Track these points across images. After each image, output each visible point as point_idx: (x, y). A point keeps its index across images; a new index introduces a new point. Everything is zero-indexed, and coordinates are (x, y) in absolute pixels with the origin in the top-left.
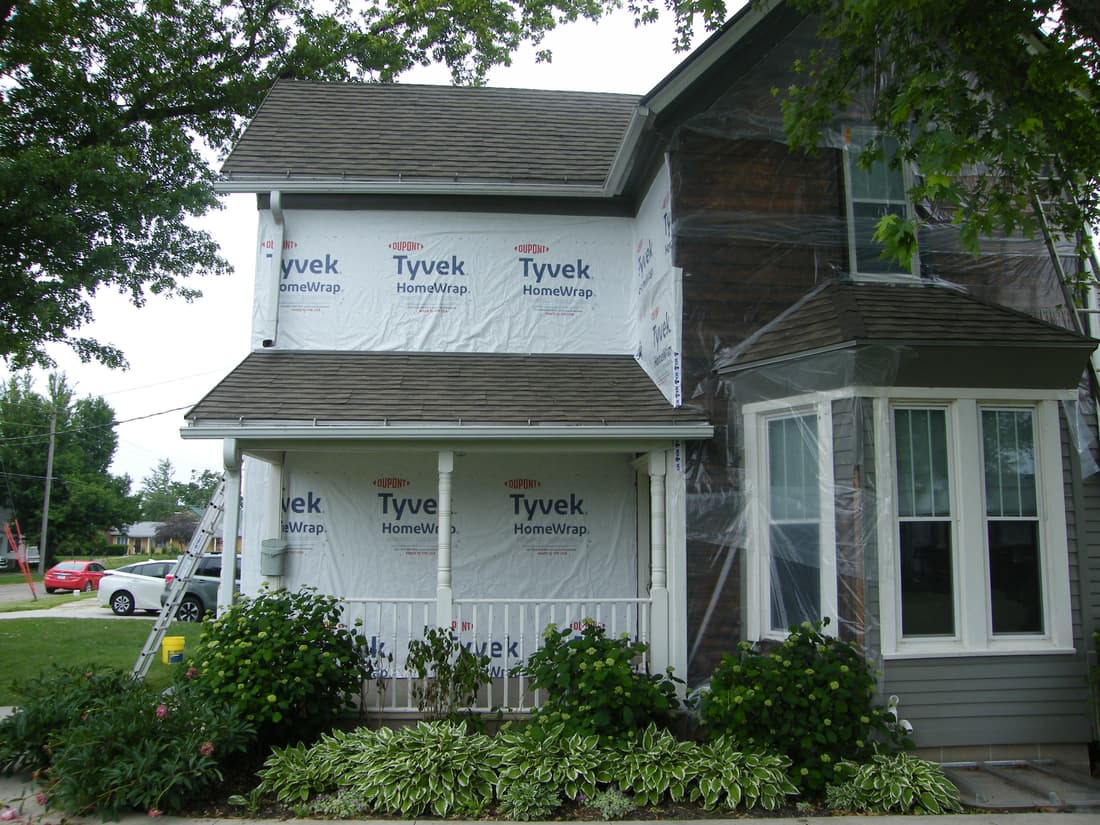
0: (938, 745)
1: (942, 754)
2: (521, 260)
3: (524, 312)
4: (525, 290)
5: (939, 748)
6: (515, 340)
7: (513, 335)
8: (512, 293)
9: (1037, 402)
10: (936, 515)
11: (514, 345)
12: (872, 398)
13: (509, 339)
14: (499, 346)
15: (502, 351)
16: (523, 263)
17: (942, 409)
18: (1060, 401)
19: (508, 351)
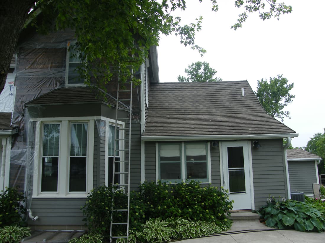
0: (50, 224)
1: (51, 227)
2: (10, 86)
3: (9, 100)
4: (10, 94)
5: (50, 225)
6: (6, 108)
7: (6, 106)
8: (7, 95)
9: (89, 120)
10: (55, 155)
11: (6, 110)
12: (36, 121)
13: (5, 108)
14: (2, 110)
15: (3, 111)
16: (10, 87)
17: (59, 124)
18: (95, 120)
19: (5, 112)
